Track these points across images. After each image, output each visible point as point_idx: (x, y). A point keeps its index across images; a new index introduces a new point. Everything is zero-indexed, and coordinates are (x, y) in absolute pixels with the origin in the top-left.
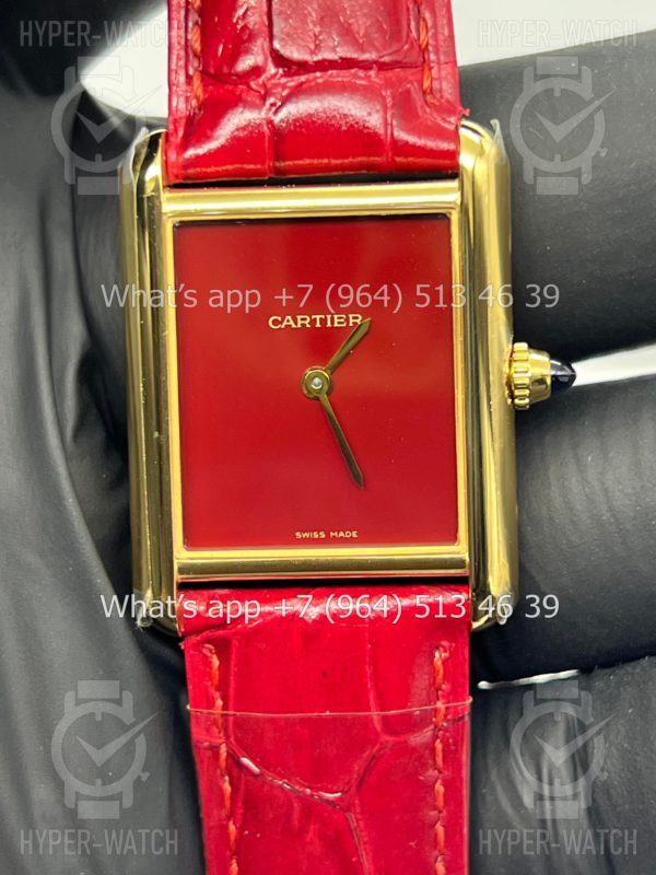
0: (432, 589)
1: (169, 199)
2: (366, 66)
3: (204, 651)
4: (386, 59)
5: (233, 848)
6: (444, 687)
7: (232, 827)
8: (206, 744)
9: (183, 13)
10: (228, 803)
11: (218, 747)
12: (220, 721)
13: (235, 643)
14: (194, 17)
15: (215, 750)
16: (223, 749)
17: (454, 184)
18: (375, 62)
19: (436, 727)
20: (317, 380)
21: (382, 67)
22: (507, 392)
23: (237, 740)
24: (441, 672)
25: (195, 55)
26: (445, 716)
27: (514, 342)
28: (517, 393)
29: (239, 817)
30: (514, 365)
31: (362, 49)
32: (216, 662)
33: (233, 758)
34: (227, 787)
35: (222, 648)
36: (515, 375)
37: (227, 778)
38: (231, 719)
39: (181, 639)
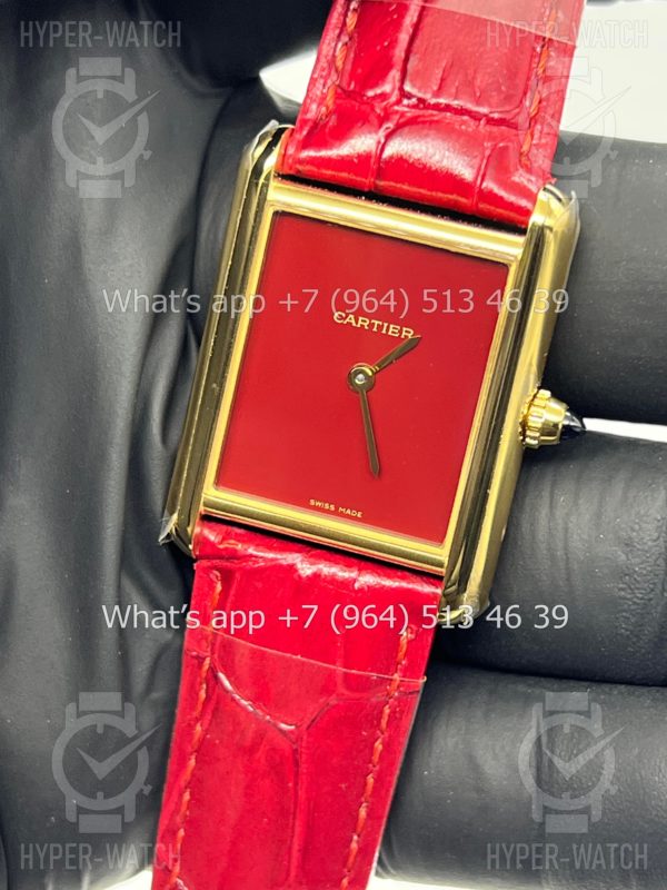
0: (413, 578)
1: (276, 188)
2: (476, 117)
3: (211, 576)
4: (496, 116)
5: (196, 747)
6: (404, 662)
7: (198, 728)
8: (194, 653)
9: (337, 31)
10: (200, 707)
11: (204, 659)
12: (210, 638)
13: (238, 575)
14: (345, 39)
15: (201, 660)
16: (208, 661)
17: (521, 240)
18: (485, 115)
19: (388, 694)
20: (361, 376)
21: (490, 121)
22: (520, 430)
23: (219, 657)
24: (404, 649)
25: (337, 71)
26: (398, 687)
27: (539, 388)
28: (528, 433)
29: (206, 722)
30: (533, 408)
31: (478, 102)
32: (219, 588)
33: (213, 671)
34: (203, 695)
35: (227, 577)
36: (530, 418)
37: (204, 686)
38: (219, 639)
39: (195, 561)
